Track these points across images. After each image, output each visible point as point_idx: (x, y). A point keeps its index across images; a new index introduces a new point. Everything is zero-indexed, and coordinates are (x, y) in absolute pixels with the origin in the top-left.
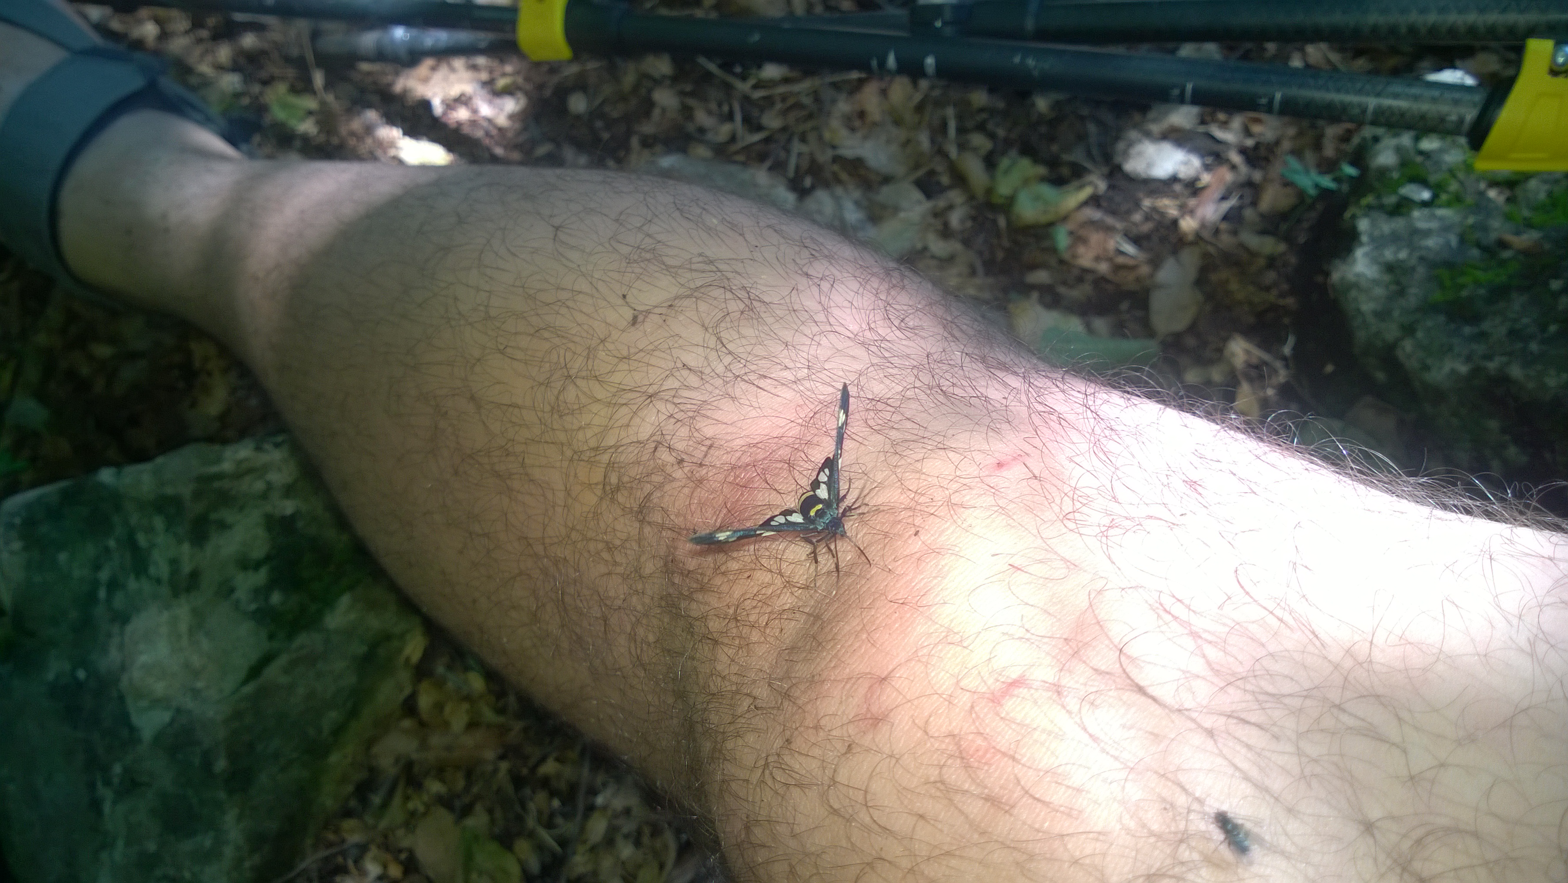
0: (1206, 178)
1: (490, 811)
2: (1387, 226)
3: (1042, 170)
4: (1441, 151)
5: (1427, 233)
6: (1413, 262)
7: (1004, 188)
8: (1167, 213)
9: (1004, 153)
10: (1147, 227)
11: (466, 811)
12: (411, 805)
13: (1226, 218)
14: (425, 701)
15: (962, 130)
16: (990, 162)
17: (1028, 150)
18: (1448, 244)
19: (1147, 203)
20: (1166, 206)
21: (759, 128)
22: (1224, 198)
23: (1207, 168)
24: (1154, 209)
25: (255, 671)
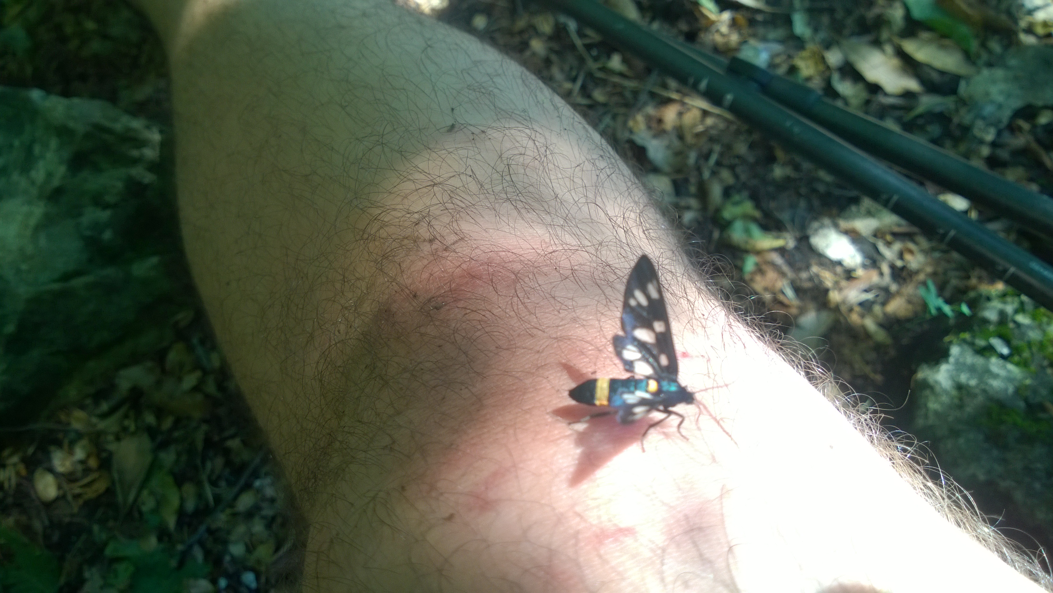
0: (860, 272)
1: (179, 454)
2: (970, 358)
3: (757, 214)
4: (1028, 327)
5: (996, 376)
6: (977, 391)
7: (727, 213)
8: (824, 282)
9: (739, 191)
10: (807, 285)
11: (163, 446)
12: (126, 423)
13: (861, 304)
14: (173, 357)
15: (719, 164)
16: (727, 192)
17: (755, 198)
18: (1006, 390)
19: (815, 269)
20: (826, 278)
21: (589, 96)
22: (866, 291)
23: (864, 266)
24: (817, 276)
25: (66, 277)
